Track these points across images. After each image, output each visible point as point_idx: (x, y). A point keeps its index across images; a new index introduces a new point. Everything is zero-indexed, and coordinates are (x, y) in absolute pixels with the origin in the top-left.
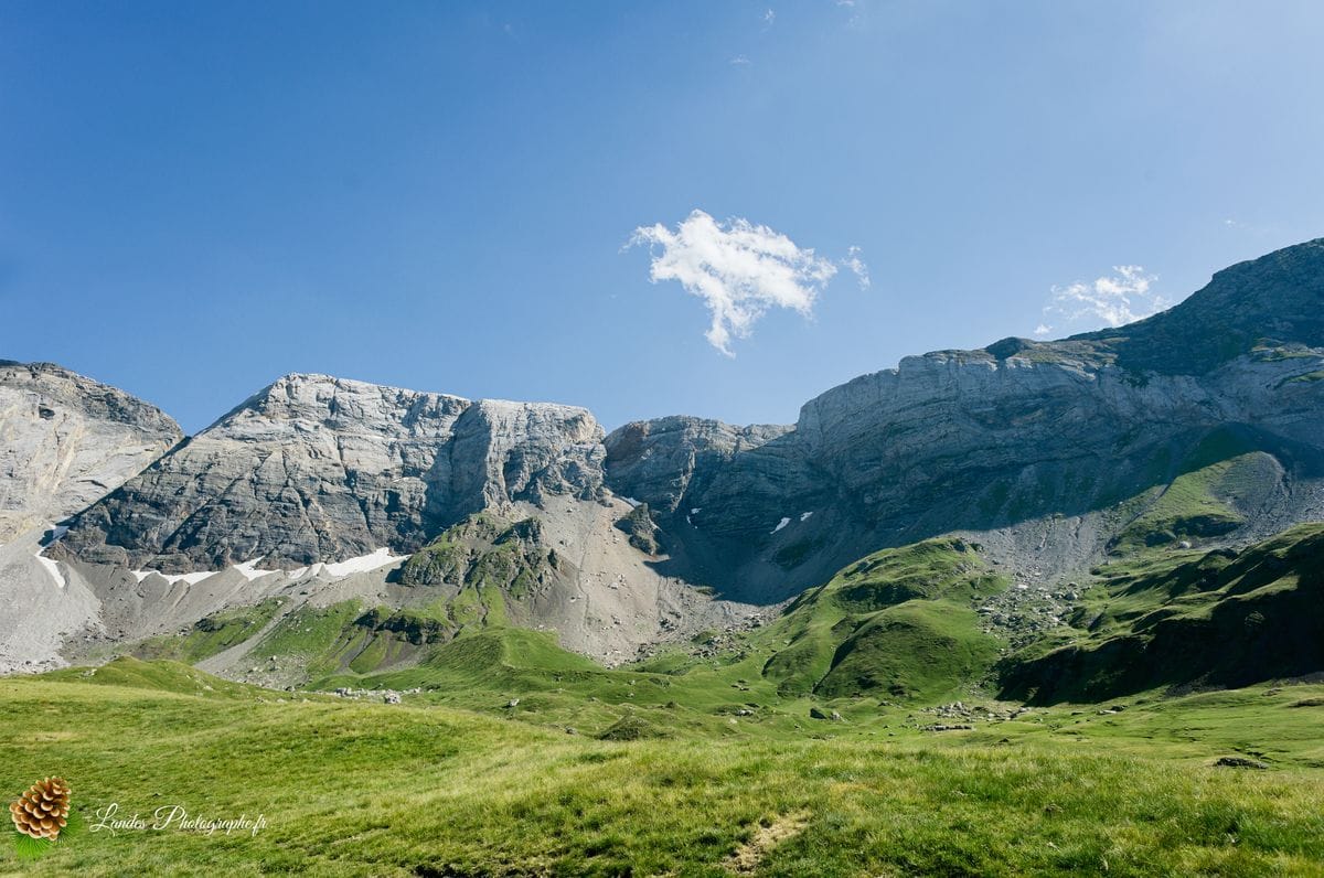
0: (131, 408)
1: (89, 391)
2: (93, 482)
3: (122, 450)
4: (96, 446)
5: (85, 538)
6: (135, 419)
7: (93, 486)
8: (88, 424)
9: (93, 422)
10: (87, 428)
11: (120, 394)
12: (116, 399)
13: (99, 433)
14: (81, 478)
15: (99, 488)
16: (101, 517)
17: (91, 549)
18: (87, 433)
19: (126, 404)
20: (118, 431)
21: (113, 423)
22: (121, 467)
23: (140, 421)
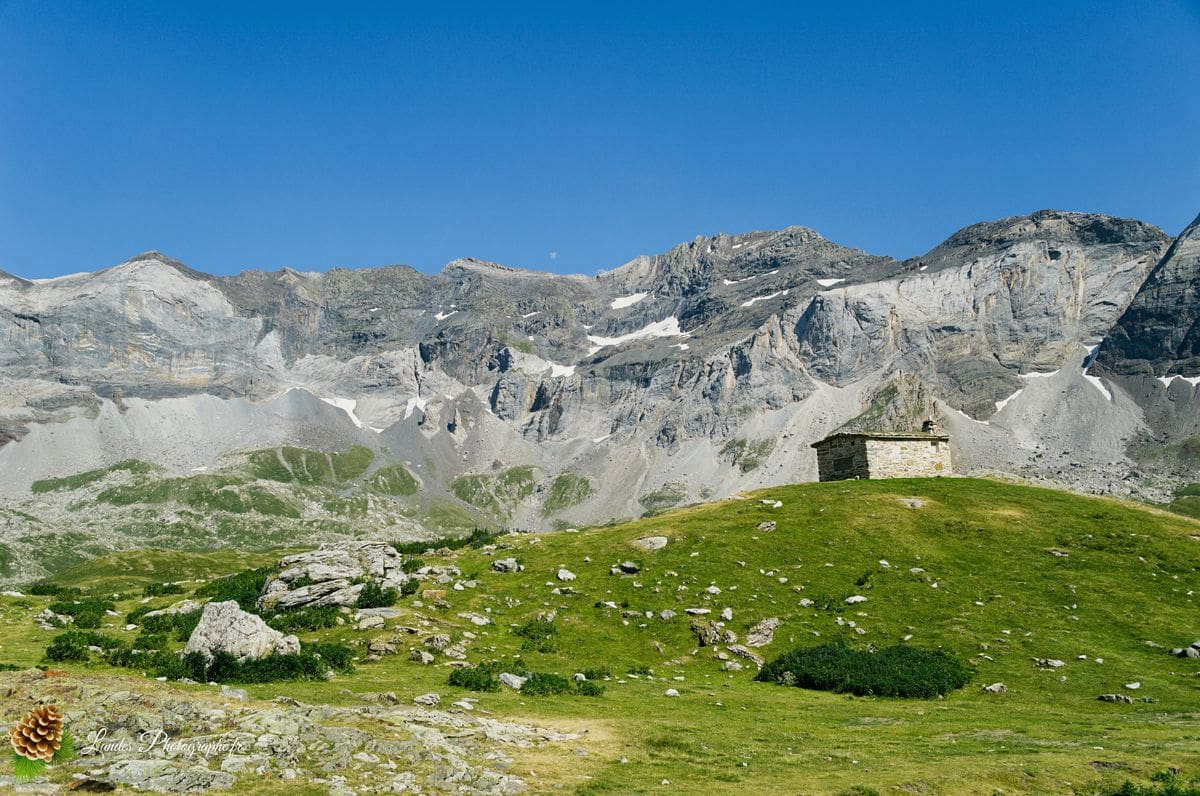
0: (1116, 228)
1: (1079, 224)
2: (1105, 303)
3: (1120, 268)
4: (1099, 271)
5: (1113, 356)
6: (1123, 238)
7: (1106, 307)
8: (1087, 253)
9: (1090, 250)
10: (1087, 257)
11: (1104, 219)
12: (1102, 224)
13: (1097, 258)
14: (1095, 302)
15: (1111, 308)
16: (1121, 336)
17: (1121, 363)
18: (1088, 260)
19: (1111, 225)
20: (1112, 253)
21: (1106, 246)
22: (1123, 283)
23: (1128, 238)
